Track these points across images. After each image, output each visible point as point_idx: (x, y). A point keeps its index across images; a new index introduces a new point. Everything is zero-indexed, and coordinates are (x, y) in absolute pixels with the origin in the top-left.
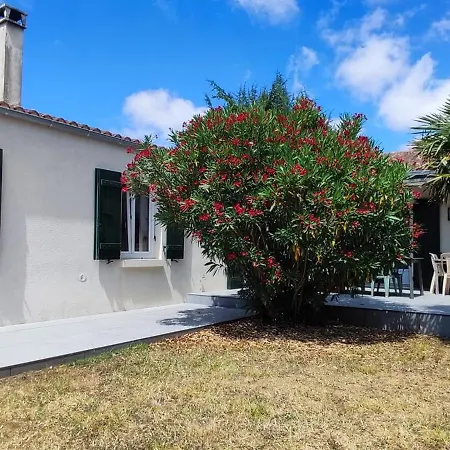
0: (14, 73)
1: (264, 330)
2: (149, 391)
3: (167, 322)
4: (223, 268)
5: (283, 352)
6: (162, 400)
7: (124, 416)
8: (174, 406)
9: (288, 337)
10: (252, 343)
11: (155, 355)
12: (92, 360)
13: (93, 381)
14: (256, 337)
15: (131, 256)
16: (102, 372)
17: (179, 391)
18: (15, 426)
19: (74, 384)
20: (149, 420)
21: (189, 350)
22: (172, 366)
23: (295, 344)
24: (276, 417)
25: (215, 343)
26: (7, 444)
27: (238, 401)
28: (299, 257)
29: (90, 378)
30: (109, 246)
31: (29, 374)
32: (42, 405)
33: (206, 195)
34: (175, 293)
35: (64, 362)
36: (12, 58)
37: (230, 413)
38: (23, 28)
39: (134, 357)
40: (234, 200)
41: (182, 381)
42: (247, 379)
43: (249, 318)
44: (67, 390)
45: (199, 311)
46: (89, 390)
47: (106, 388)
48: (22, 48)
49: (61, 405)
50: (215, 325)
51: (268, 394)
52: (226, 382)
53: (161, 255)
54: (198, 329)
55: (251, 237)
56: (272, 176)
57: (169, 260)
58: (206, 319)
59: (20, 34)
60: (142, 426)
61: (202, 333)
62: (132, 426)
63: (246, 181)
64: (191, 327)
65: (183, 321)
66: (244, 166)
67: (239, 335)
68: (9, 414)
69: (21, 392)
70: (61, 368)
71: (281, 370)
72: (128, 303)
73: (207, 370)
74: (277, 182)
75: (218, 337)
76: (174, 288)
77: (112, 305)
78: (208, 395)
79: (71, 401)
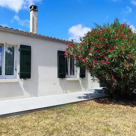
0: (35, 24)
1: (111, 101)
2: (71, 120)
3: (80, 98)
4: (97, 81)
5: (117, 109)
6: (75, 123)
7: (63, 128)
8: (79, 126)
9: (119, 104)
10: (107, 106)
11: (74, 108)
12: (55, 109)
13: (55, 115)
14: (108, 104)
15: (69, 77)
16: (58, 113)
17: (81, 120)
18: (30, 128)
19: (49, 116)
20: (70, 130)
21: (86, 107)
22: (80, 112)
23: (122, 106)
24: (113, 132)
25: (94, 105)
26: (27, 134)
27: (100, 126)
28: (123, 77)
29: (54, 114)
30: (62, 74)
31: (37, 112)
32: (39, 122)
33: (91, 57)
34: (83, 88)
35: (47, 109)
36: (35, 20)
37: (97, 129)
38: (37, 11)
39: (68, 108)
40: (100, 59)
41: (82, 117)
42: (104, 118)
43: (106, 97)
44: (47, 118)
45: (90, 94)
46: (53, 118)
47: (58, 118)
48: (37, 17)
49: (44, 123)
50: (95, 99)
51: (111, 124)
52: (96, 119)
53: (78, 76)
54: (89, 100)
55: (106, 70)
56: (113, 50)
57: (81, 78)
58: (92, 97)
59: (36, 13)
60: (67, 132)
61: (90, 101)
62: (64, 131)
63: (104, 52)
64: (87, 99)
65: (84, 97)
66: (103, 47)
67: (102, 102)
68: (29, 124)
69: (34, 118)
70: (46, 111)
71: (116, 115)
72: (68, 91)
73: (91, 114)
74: (115, 52)
75: (95, 103)
76: (82, 87)
77: (63, 92)
78: (90, 122)
79: (47, 121)
